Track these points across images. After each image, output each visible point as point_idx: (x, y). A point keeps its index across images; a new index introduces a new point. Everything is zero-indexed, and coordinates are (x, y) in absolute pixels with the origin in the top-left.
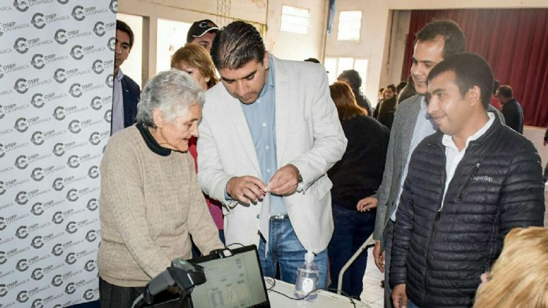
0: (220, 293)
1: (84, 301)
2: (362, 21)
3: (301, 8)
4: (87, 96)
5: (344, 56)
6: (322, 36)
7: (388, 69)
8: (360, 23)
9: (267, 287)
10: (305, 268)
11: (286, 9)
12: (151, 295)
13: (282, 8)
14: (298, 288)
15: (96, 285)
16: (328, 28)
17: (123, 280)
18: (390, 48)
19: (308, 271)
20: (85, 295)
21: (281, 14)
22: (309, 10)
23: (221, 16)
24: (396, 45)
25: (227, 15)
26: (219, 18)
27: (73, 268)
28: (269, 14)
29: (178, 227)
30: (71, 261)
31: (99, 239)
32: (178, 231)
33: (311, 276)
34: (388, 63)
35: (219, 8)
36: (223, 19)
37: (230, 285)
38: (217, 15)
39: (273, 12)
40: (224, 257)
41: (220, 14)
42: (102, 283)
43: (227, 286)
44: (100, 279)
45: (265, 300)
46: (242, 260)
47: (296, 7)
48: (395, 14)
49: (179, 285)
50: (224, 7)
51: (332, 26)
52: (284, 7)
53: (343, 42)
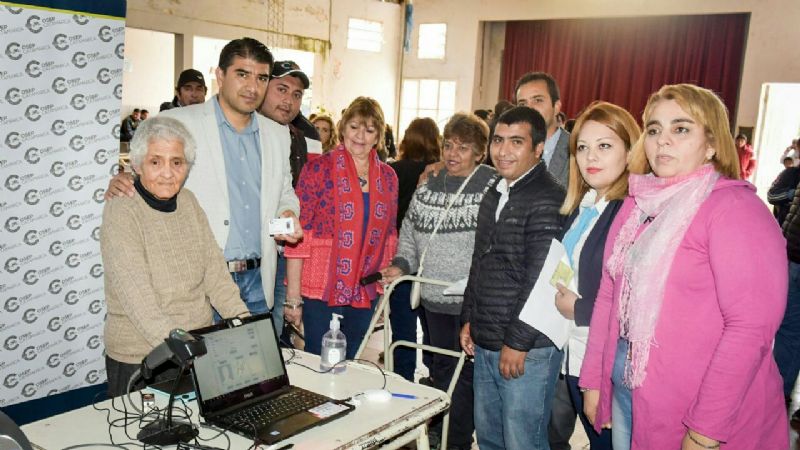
0: (229, 366)
1: (87, 385)
2: (447, 36)
3: (372, 21)
4: (90, 149)
5: (426, 78)
6: (399, 53)
7: (481, 93)
8: (444, 39)
9: (285, 359)
10: (331, 337)
11: (353, 23)
12: (149, 370)
13: (348, 22)
14: (324, 360)
15: (102, 364)
16: (405, 45)
17: (133, 356)
18: (482, 67)
19: (335, 341)
20: (88, 377)
21: (348, 28)
22: (381, 23)
23: (273, 32)
24: (490, 64)
25: (280, 31)
26: (270, 34)
27: (72, 345)
28: (333, 29)
29: (192, 290)
30: (70, 337)
31: (104, 311)
32: (193, 296)
33: (339, 346)
34: (481, 85)
35: (271, 23)
36: (275, 35)
37: (241, 357)
38: (268, 31)
39: (337, 27)
40: (233, 326)
41: (271, 29)
42: (110, 362)
43: (238, 358)
44: (107, 357)
45: (282, 373)
46: (255, 330)
47: (366, 19)
48: (487, 27)
49: (178, 357)
50: (276, 22)
51: (410, 42)
52: (351, 20)
53: (425, 61)
